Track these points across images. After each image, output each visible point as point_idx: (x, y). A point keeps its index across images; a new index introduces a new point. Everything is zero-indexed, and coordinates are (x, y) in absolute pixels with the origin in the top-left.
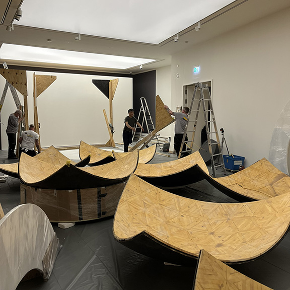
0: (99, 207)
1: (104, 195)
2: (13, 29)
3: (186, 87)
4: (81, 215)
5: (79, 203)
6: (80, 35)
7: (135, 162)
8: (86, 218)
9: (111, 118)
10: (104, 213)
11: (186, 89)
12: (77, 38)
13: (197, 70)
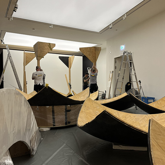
0: (66, 118)
1: (69, 111)
2: (12, 19)
3: (116, 59)
4: (54, 123)
5: (53, 115)
6: (52, 25)
7: (88, 95)
8: (57, 125)
9: (70, 80)
10: (69, 123)
11: (116, 60)
12: (50, 27)
13: (123, 47)
